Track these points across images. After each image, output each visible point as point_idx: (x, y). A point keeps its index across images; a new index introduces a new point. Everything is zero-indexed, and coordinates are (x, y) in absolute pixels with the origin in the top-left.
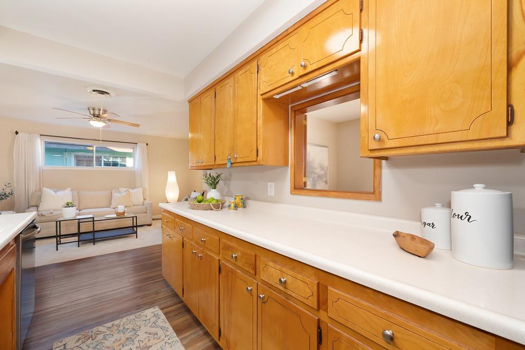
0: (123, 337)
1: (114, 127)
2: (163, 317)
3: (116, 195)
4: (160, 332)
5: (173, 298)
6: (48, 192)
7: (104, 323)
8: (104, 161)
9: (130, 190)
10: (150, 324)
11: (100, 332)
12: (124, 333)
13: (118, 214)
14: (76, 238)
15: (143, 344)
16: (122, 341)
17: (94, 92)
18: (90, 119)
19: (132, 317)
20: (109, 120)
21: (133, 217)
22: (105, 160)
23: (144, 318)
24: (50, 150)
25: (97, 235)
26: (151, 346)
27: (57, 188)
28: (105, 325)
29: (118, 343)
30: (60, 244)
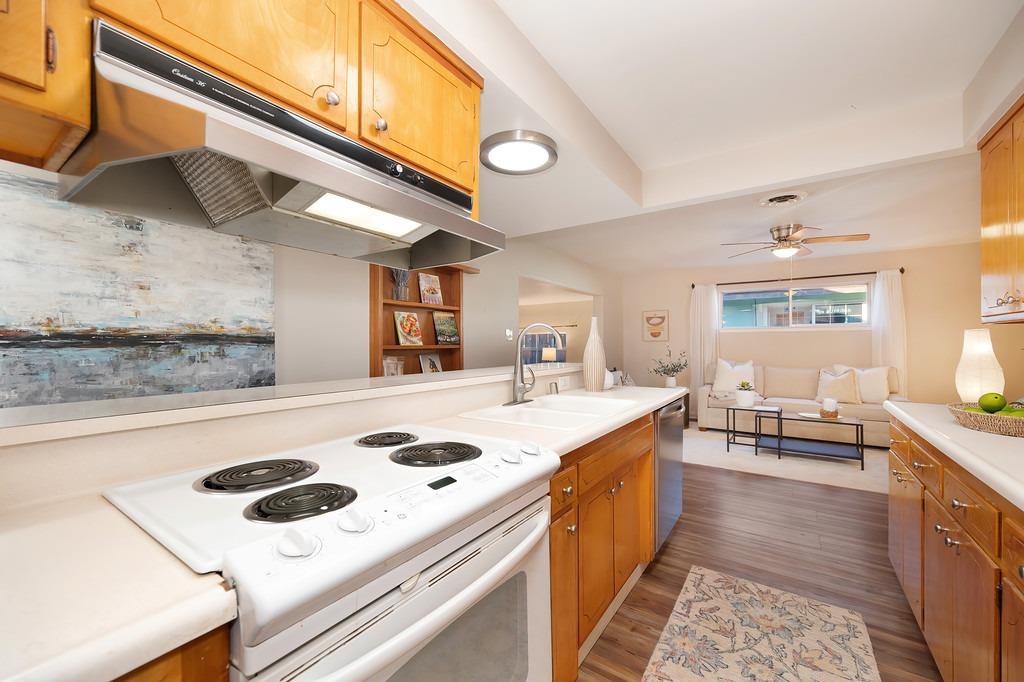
0: (778, 621)
1: (819, 250)
2: (865, 639)
3: (827, 378)
4: (848, 661)
5: (904, 622)
6: (724, 365)
7: (759, 583)
8: (817, 314)
9: (858, 371)
10: (832, 634)
11: (747, 590)
12: (781, 616)
13: (823, 413)
14: (752, 441)
15: (807, 655)
16: (773, 624)
17: (771, 204)
18: (774, 246)
19: (803, 600)
20: (805, 241)
21: (857, 425)
22: (818, 311)
23: (825, 616)
24: (730, 304)
25: (786, 444)
26: (821, 670)
27: (736, 361)
28: (759, 585)
29: (768, 623)
30: (734, 443)
